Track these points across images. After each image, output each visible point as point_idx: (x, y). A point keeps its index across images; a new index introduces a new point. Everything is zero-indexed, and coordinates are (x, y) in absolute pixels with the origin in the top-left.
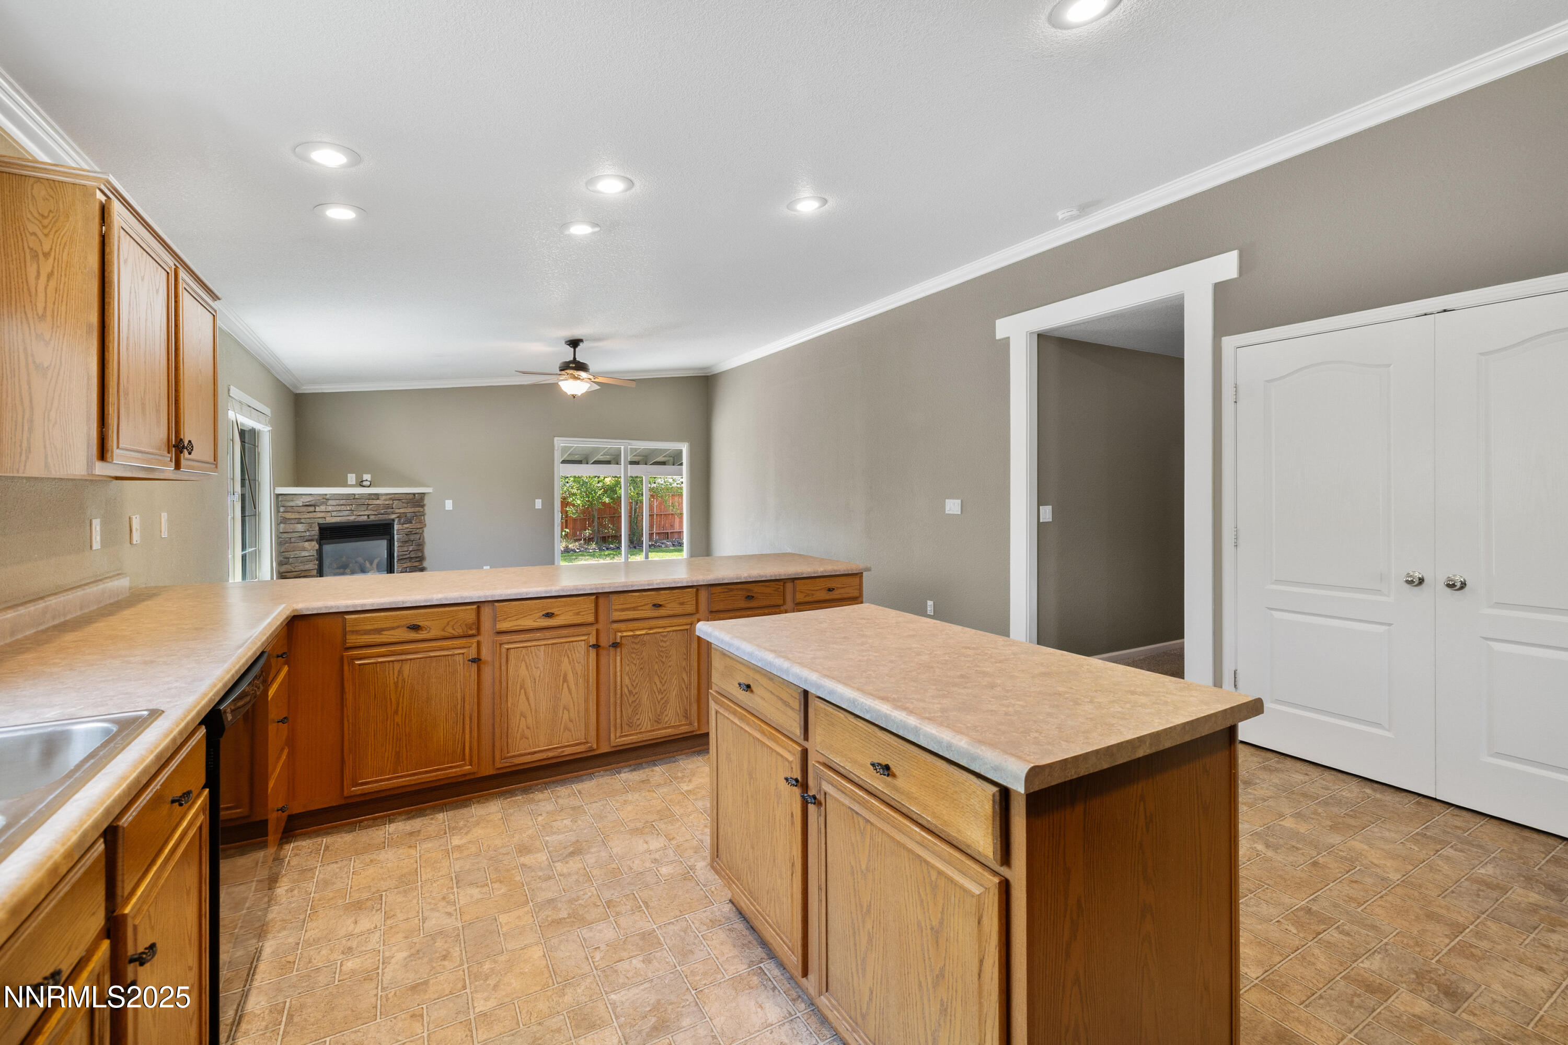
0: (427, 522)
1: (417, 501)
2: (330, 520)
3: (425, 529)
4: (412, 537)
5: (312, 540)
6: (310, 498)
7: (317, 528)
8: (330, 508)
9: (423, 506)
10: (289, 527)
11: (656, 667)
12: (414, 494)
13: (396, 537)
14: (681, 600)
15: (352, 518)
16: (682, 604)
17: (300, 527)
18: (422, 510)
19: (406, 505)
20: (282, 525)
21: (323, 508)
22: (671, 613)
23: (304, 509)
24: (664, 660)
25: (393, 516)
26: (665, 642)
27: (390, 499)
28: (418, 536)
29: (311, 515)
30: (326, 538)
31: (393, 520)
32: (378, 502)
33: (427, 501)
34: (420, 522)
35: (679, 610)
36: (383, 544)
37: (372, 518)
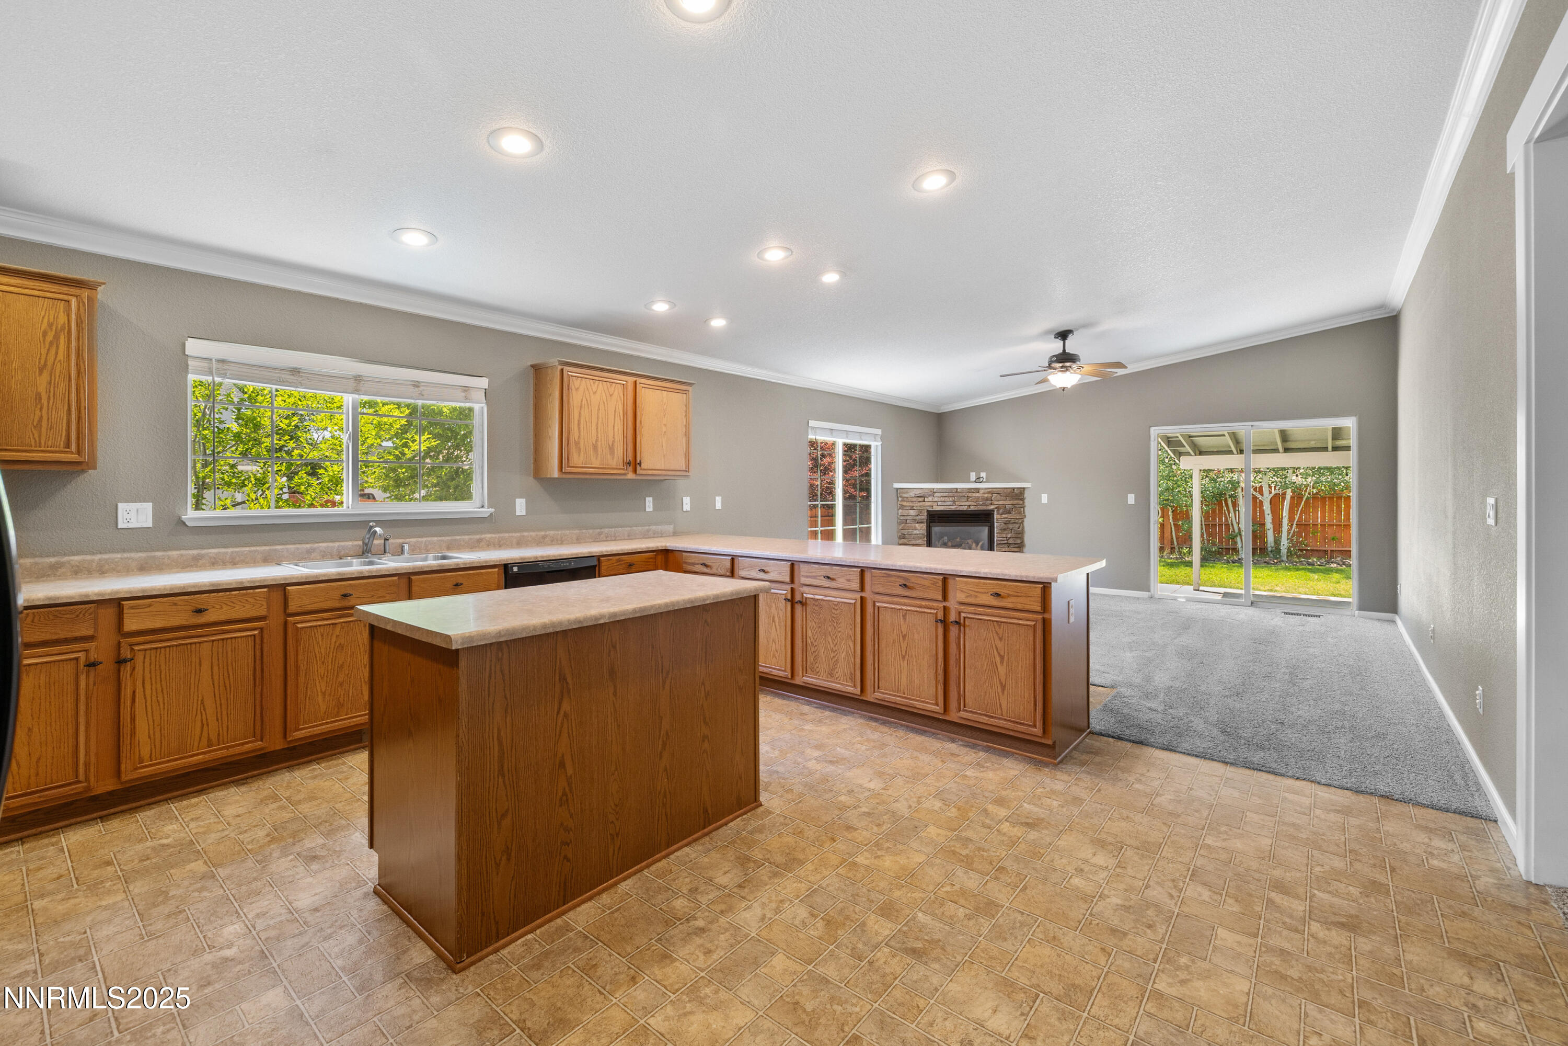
0: (1027, 514)
1: (1018, 495)
2: (936, 508)
3: (1026, 520)
4: (1011, 526)
5: (922, 523)
6: (920, 491)
7: (926, 514)
8: (936, 499)
9: (1023, 500)
10: (905, 512)
11: (830, 629)
12: (1014, 489)
13: (996, 524)
14: (848, 577)
15: (953, 508)
16: (849, 580)
17: (912, 512)
18: (1021, 502)
19: (1004, 498)
20: (900, 511)
21: (930, 499)
22: (840, 586)
23: (915, 499)
24: (835, 624)
25: (992, 507)
26: (836, 610)
27: (989, 493)
28: (1017, 526)
29: (921, 504)
30: (934, 522)
31: (993, 511)
32: (977, 495)
33: (1027, 494)
34: (1019, 513)
35: (846, 585)
36: (985, 530)
37: (972, 508)
